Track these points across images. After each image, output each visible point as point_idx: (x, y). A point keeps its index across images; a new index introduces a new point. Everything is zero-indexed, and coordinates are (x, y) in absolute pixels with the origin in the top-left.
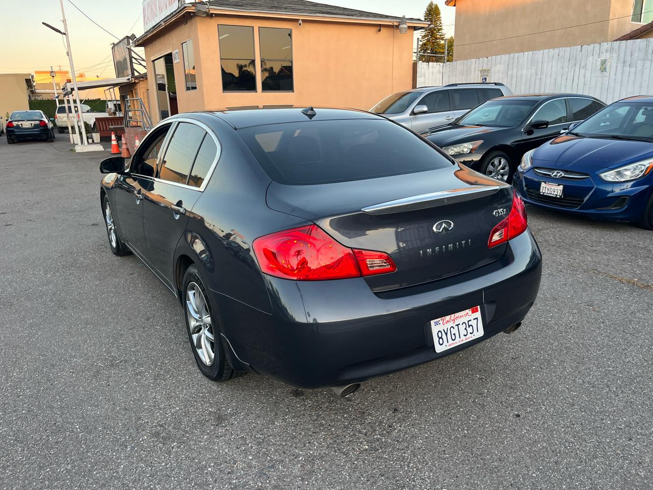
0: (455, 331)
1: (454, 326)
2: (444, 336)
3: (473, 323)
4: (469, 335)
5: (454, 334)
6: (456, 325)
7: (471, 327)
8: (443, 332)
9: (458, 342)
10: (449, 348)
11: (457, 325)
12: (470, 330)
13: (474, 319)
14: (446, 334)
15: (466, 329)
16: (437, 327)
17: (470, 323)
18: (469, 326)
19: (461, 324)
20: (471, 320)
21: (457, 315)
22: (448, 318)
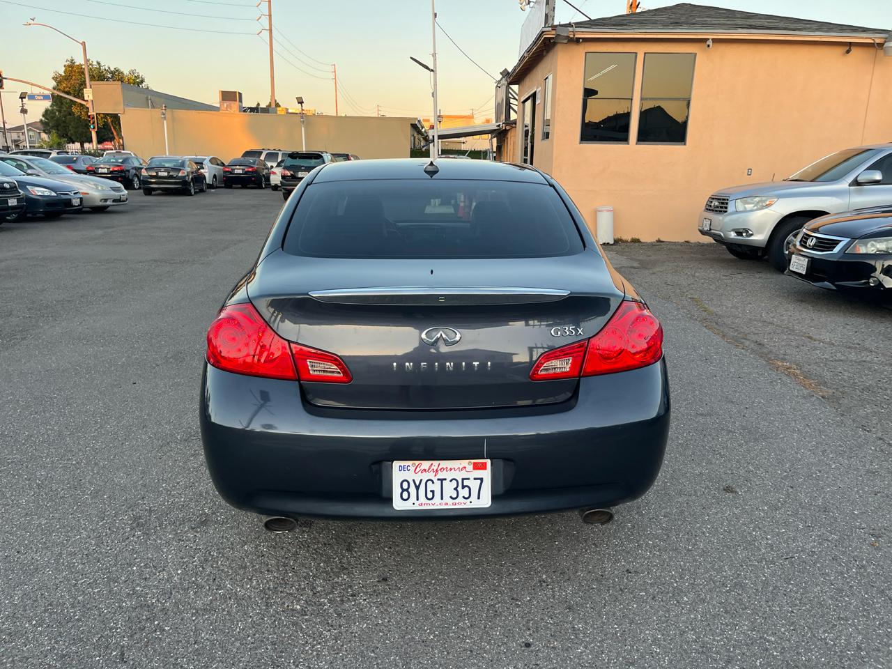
0: (436, 487)
1: (435, 480)
2: (413, 490)
3: (474, 485)
4: (460, 499)
5: (433, 492)
6: (438, 480)
7: (467, 489)
8: (412, 483)
9: (437, 504)
10: (417, 507)
11: (442, 480)
12: (465, 492)
13: (475, 479)
14: (417, 488)
15: (456, 489)
16: (401, 473)
17: (466, 483)
18: (463, 487)
19: (449, 480)
20: (469, 479)
21: (444, 464)
22: (426, 464)
